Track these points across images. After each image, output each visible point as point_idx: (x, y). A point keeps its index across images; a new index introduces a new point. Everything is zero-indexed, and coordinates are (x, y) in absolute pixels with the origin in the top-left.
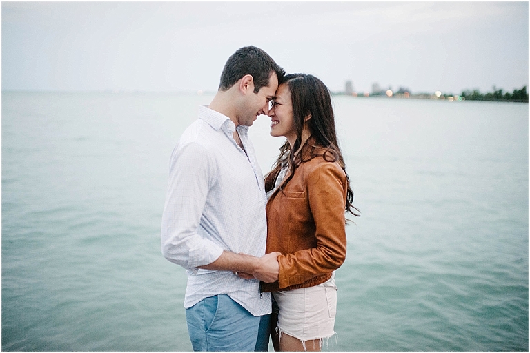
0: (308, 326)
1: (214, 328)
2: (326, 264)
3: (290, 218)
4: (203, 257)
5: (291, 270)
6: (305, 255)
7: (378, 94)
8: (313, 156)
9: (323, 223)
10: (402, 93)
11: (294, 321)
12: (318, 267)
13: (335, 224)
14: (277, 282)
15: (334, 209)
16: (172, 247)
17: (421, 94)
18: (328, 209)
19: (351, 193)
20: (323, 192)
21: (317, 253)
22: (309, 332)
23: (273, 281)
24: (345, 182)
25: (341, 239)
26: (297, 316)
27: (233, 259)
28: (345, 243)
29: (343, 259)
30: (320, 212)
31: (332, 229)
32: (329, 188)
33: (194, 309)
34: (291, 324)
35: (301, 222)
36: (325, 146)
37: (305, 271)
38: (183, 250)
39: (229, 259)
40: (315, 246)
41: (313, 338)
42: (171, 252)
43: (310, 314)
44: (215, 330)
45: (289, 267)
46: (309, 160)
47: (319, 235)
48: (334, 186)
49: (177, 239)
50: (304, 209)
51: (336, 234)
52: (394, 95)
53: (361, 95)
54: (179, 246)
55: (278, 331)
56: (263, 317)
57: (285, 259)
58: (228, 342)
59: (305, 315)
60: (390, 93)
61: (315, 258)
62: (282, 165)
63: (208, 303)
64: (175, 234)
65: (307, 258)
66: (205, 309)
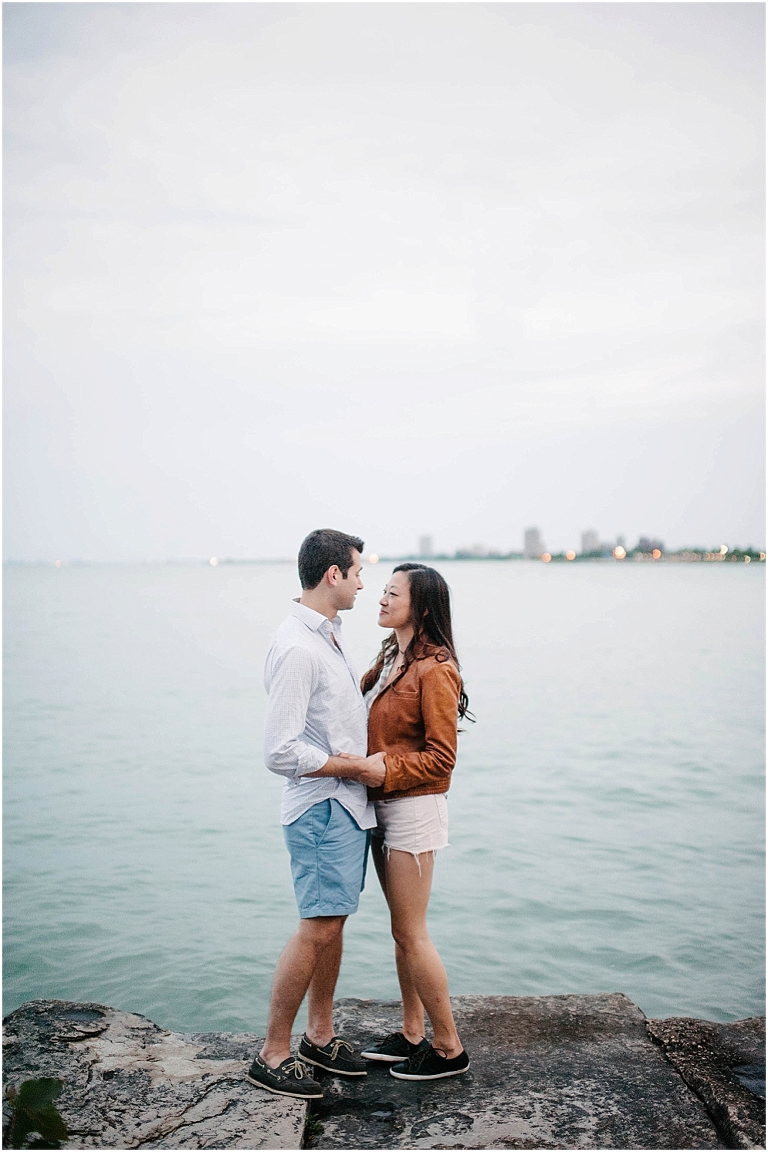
0: (418, 837)
1: (326, 839)
2: (435, 770)
3: (400, 719)
4: (311, 764)
5: (398, 773)
6: (414, 757)
7: (595, 554)
8: (428, 656)
9: (436, 727)
10: (646, 549)
11: (405, 834)
12: (426, 772)
13: (447, 728)
14: (383, 787)
15: (448, 712)
16: (278, 756)
17: (685, 551)
18: (441, 711)
19: (465, 696)
20: (438, 693)
21: (427, 757)
22: (420, 844)
23: (379, 785)
24: (460, 684)
25: (451, 745)
26: (407, 827)
27: (339, 763)
28: (455, 749)
29: (452, 767)
30: (433, 714)
31: (444, 732)
32: (444, 689)
33: (299, 822)
34: (400, 837)
35: (410, 724)
36: (439, 645)
37: (412, 775)
38: (291, 759)
39: (336, 763)
40: (425, 750)
41: (426, 850)
42: (277, 762)
43: (421, 824)
44: (328, 842)
45: (396, 770)
46: (423, 659)
47: (429, 739)
48: (448, 687)
49: (285, 747)
50: (415, 711)
51: (448, 739)
52: (629, 556)
53: (559, 558)
54: (286, 755)
55: (386, 848)
56: (368, 830)
57: (392, 761)
58: (341, 855)
59: (416, 825)
60: (620, 552)
61: (425, 761)
62: (385, 661)
63: (317, 813)
64: (283, 742)
65: (416, 761)
66: (314, 820)
